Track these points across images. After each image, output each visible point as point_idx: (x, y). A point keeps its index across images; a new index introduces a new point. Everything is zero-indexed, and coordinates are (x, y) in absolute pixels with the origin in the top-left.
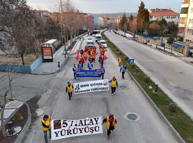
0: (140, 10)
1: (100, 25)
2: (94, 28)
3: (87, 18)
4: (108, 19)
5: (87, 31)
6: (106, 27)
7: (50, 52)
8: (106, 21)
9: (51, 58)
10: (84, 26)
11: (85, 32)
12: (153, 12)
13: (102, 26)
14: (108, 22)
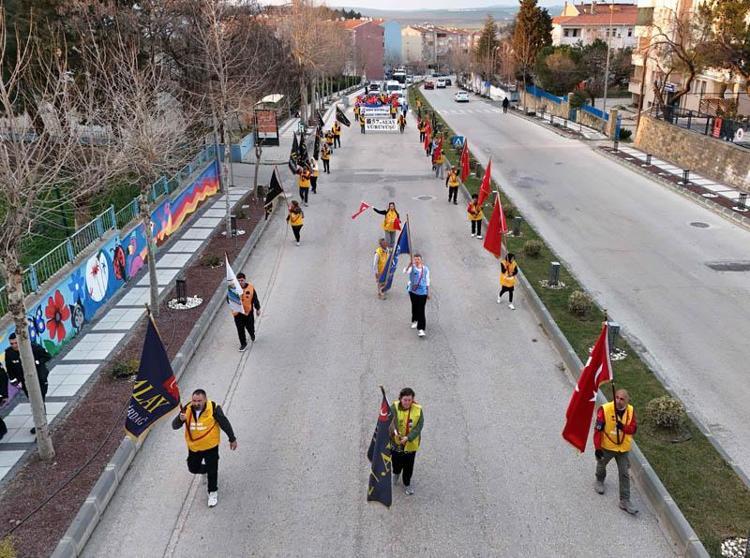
0: (523, 12)
1: (408, 59)
3: (359, 31)
5: (358, 81)
7: (273, 121)
8: (431, 43)
9: (274, 135)
11: (351, 85)
12: (582, 13)
13: (418, 62)
14: (439, 46)
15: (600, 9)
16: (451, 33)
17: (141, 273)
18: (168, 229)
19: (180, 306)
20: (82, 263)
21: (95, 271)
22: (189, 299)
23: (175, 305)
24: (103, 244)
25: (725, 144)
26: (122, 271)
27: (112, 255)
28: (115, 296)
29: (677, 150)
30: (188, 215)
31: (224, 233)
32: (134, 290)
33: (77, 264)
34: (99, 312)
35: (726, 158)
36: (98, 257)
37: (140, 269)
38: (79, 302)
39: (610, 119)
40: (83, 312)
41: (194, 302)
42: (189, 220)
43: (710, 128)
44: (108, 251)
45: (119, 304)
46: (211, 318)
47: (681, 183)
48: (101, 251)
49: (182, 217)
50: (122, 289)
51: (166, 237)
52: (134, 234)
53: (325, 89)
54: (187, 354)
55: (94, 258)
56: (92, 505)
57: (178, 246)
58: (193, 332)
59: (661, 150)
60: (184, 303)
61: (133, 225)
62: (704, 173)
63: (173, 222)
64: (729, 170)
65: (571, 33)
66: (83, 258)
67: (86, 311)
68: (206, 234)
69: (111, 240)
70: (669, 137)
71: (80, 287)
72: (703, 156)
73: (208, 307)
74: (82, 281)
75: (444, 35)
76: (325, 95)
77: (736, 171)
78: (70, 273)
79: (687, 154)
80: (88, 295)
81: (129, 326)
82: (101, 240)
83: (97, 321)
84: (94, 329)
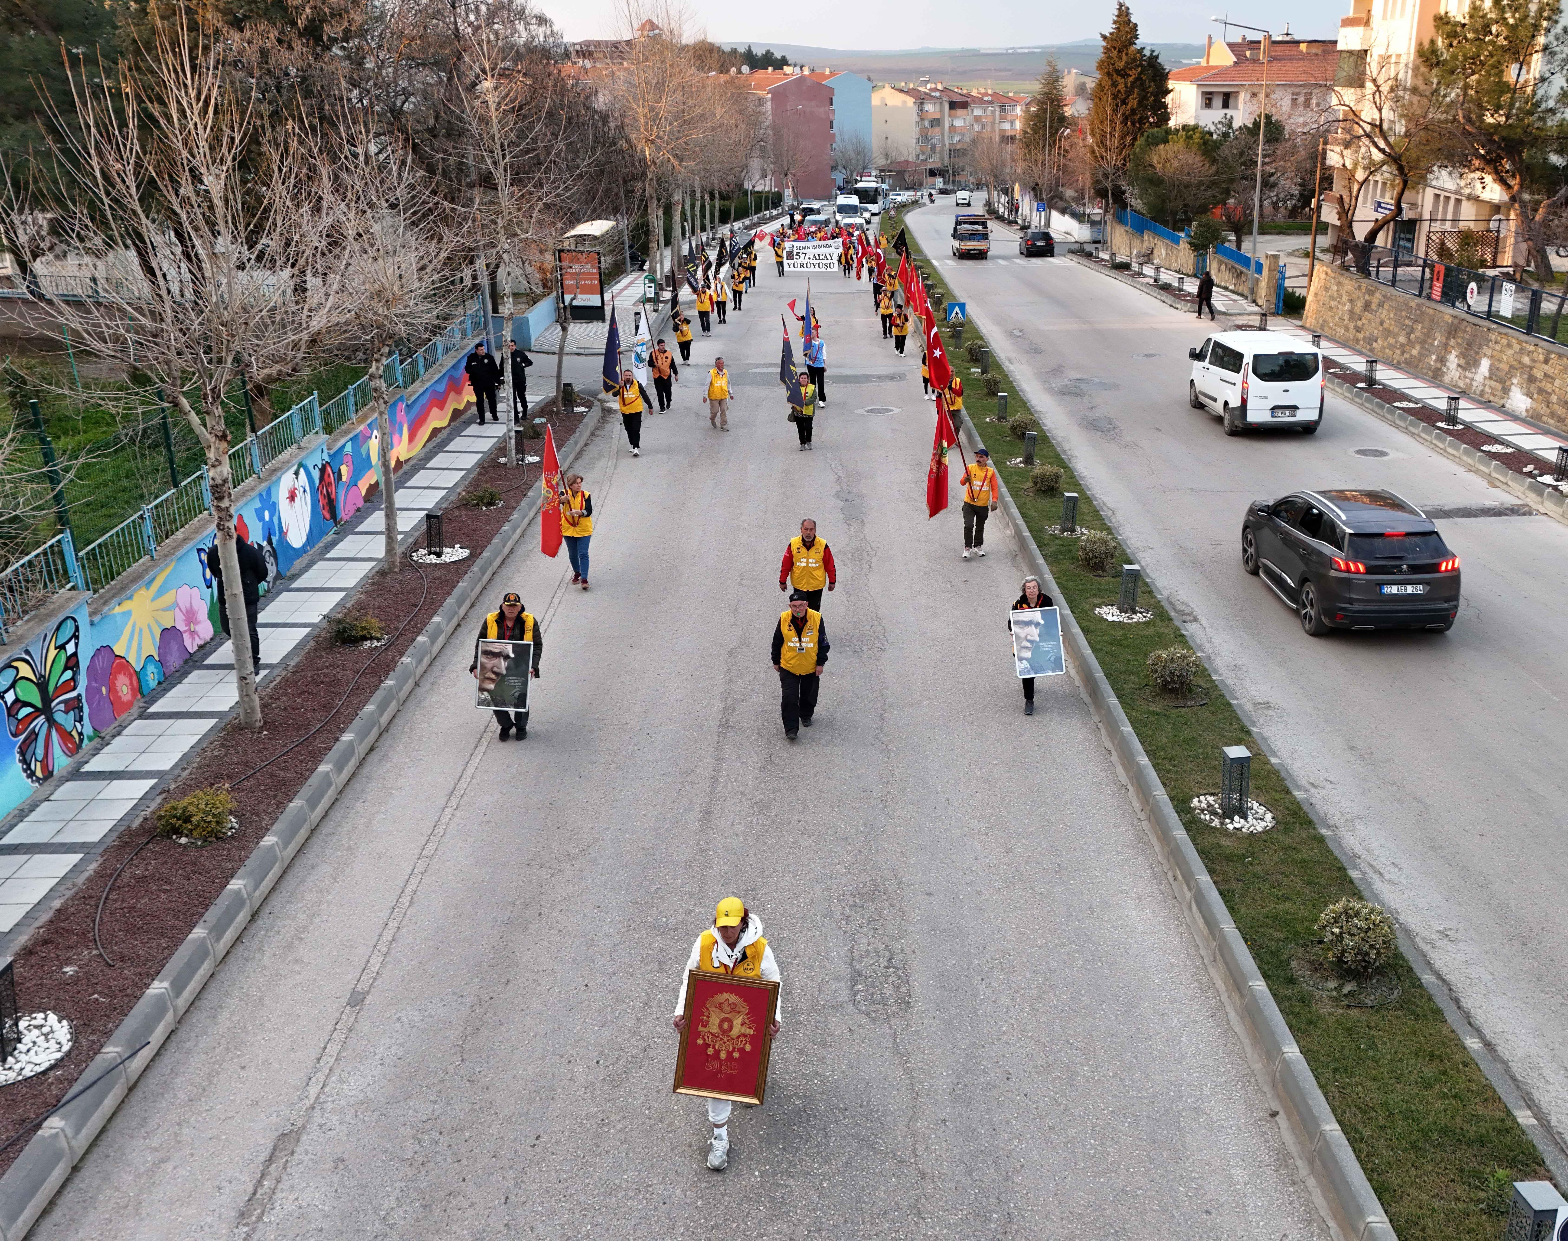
0: (1110, 58)
1: (887, 156)
2: (839, 177)
3: (779, 95)
4: (953, 105)
5: (776, 200)
6: (932, 173)
7: (592, 274)
8: (936, 123)
9: (594, 300)
10: (756, 164)
11: (758, 210)
12: (1241, 59)
13: (907, 162)
14: (952, 128)
15: (1279, 51)
16: (980, 101)
17: (361, 515)
18: (402, 450)
19: (433, 559)
20: (274, 478)
21: (292, 497)
22: (446, 550)
23: (422, 556)
24: (303, 454)
25: (1447, 312)
26: (331, 505)
27: (316, 474)
28: (321, 544)
29: (1372, 329)
30: (436, 432)
31: (502, 460)
32: (350, 537)
33: (266, 480)
34: (298, 564)
35: (1448, 338)
36: (297, 473)
37: (358, 510)
38: (270, 542)
39: (1265, 271)
40: (276, 558)
41: (454, 554)
42: (437, 440)
43: (1427, 284)
44: (311, 468)
45: (328, 556)
46: (486, 578)
47: (1362, 385)
48: (300, 465)
49: (424, 433)
50: (330, 537)
51: (399, 463)
52: (349, 448)
53: (703, 216)
54: (450, 620)
55: (290, 474)
56: (328, 772)
57: (420, 478)
58: (456, 592)
59: (1347, 329)
60: (439, 555)
61: (348, 431)
62: (1411, 368)
63: (411, 439)
64: (1453, 360)
65: (1218, 102)
66: (274, 471)
67: (280, 557)
68: (470, 461)
69: (314, 450)
70: (1360, 304)
71: (271, 516)
72: (1412, 336)
73: (479, 562)
74: (273, 508)
75: (964, 105)
76: (703, 229)
77: (1462, 362)
78: (256, 492)
79: (1387, 333)
80: (283, 534)
81: (351, 583)
82: (299, 448)
83: (295, 577)
84: (293, 586)
